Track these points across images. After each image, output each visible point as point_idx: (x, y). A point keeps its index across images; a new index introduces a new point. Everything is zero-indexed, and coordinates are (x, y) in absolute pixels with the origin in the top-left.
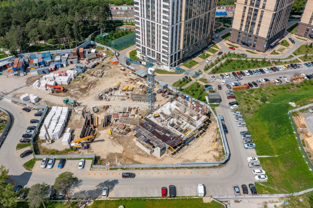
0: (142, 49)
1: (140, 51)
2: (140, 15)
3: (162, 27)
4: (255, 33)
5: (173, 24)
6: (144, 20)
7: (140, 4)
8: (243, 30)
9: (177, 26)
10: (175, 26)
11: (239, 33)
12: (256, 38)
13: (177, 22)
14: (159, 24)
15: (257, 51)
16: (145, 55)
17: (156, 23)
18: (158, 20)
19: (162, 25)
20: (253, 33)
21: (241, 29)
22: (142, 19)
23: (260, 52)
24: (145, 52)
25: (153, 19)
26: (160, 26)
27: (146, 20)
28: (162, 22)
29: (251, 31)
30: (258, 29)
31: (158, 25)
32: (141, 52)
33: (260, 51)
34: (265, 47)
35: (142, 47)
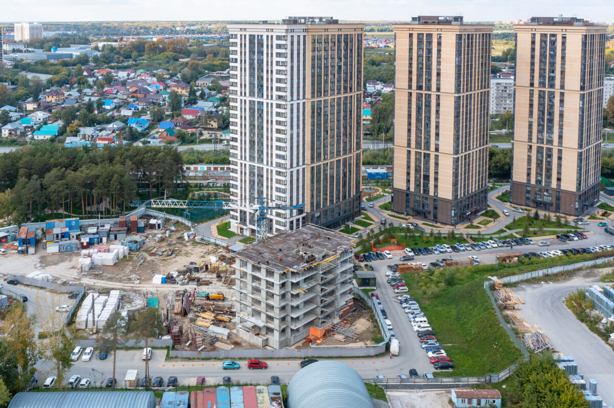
0: (241, 216)
1: (237, 220)
2: (239, 157)
3: (274, 173)
4: (432, 193)
5: (292, 167)
6: (245, 165)
7: (239, 140)
8: (412, 189)
9: (298, 171)
10: (295, 170)
11: (407, 195)
12: (435, 200)
13: (298, 165)
14: (270, 168)
15: (442, 223)
16: (245, 225)
17: (265, 167)
18: (267, 161)
19: (275, 169)
20: (428, 194)
21: (408, 189)
22: (241, 164)
23: (448, 226)
24: (245, 220)
25: (261, 160)
26: (272, 171)
27: (248, 163)
28: (274, 165)
29: (426, 191)
30: (436, 186)
31: (267, 170)
32: (239, 221)
33: (446, 224)
34: (453, 215)
35: (241, 211)
